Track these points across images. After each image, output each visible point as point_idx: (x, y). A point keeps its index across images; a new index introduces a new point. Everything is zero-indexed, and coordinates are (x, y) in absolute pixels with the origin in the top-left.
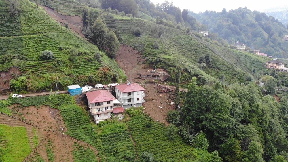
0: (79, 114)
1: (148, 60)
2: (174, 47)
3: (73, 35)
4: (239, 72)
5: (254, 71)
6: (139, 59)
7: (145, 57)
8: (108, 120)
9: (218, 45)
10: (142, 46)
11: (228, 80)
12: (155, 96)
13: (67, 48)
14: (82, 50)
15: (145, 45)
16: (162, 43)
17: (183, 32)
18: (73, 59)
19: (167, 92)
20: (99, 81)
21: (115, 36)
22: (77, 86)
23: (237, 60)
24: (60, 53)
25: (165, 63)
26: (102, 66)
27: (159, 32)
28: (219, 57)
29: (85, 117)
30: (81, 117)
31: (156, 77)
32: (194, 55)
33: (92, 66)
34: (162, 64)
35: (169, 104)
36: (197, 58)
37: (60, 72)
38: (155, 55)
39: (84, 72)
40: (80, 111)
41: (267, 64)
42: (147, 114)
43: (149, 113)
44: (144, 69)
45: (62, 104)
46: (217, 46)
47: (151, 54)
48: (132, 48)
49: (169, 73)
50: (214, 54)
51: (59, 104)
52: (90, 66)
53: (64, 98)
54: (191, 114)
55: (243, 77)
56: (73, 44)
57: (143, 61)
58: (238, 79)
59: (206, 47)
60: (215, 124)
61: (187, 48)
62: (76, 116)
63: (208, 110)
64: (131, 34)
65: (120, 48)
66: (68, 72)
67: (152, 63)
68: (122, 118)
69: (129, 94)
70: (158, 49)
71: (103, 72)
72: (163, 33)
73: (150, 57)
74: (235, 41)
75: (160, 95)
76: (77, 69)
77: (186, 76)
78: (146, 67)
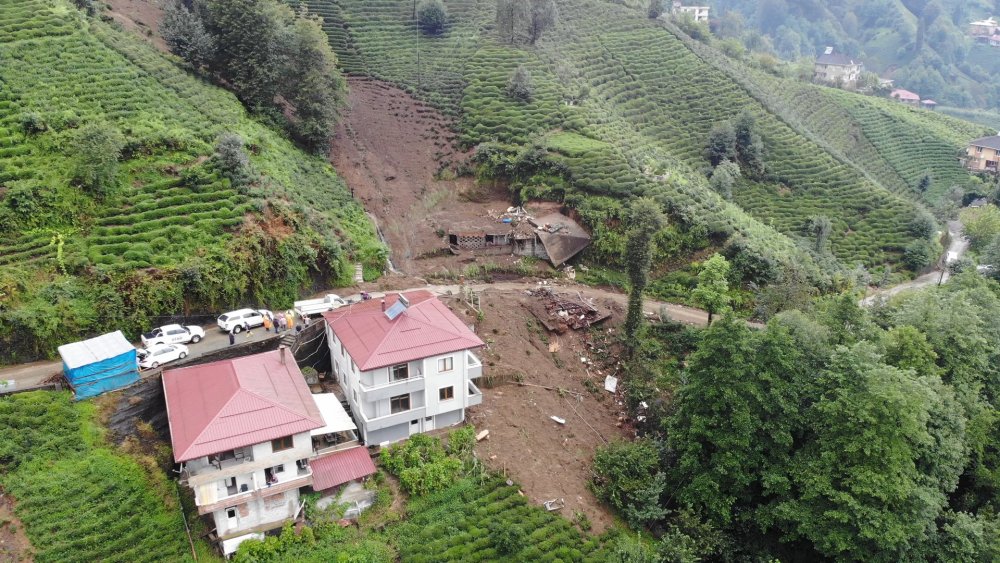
0: (125, 505)
1: (483, 157)
2: (600, 87)
3: (102, 45)
4: (876, 199)
5: (924, 184)
6: (443, 151)
7: (470, 145)
8: (288, 530)
9: (775, 73)
10: (455, 88)
11: (833, 237)
12: (528, 353)
13: (65, 123)
14: (149, 125)
15: (467, 81)
16: (546, 70)
17: (632, 18)
18: (96, 182)
19: (583, 329)
20: (237, 290)
21: (323, 46)
22: (112, 344)
23: (854, 141)
24: (29, 152)
25: (568, 176)
26: (257, 210)
27: (530, 17)
28: (789, 130)
29: (163, 519)
30: (137, 523)
31: (528, 246)
32: (684, 122)
33: (199, 210)
34: (552, 179)
35: (597, 391)
36: (700, 135)
37: (28, 258)
38: (515, 135)
39: (158, 248)
40: (134, 485)
41: (972, 152)
42: (494, 467)
43: (505, 460)
44: (470, 204)
45: (29, 459)
46: (772, 76)
47: (498, 130)
48: (407, 98)
49: (586, 224)
50: (772, 117)
51: (10, 458)
52: (192, 210)
53: (37, 420)
54: (722, 470)
55: (894, 219)
56: (98, 99)
57: (462, 161)
58: (873, 231)
59: (734, 85)
60: (852, 528)
61: (654, 91)
62: (107, 524)
63: (803, 439)
64: (402, 27)
65: (351, 95)
66: (71, 257)
67: (504, 174)
68: (364, 505)
69: (401, 372)
70: (529, 102)
71: (262, 243)
72: (549, 21)
73: (495, 144)
74: (802, 41)
75: (554, 347)
76: (119, 233)
77: (668, 239)
78: (477, 193)
